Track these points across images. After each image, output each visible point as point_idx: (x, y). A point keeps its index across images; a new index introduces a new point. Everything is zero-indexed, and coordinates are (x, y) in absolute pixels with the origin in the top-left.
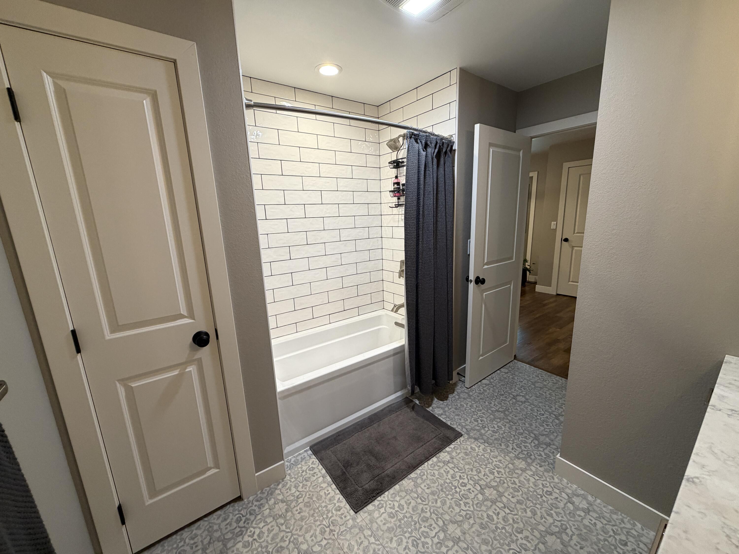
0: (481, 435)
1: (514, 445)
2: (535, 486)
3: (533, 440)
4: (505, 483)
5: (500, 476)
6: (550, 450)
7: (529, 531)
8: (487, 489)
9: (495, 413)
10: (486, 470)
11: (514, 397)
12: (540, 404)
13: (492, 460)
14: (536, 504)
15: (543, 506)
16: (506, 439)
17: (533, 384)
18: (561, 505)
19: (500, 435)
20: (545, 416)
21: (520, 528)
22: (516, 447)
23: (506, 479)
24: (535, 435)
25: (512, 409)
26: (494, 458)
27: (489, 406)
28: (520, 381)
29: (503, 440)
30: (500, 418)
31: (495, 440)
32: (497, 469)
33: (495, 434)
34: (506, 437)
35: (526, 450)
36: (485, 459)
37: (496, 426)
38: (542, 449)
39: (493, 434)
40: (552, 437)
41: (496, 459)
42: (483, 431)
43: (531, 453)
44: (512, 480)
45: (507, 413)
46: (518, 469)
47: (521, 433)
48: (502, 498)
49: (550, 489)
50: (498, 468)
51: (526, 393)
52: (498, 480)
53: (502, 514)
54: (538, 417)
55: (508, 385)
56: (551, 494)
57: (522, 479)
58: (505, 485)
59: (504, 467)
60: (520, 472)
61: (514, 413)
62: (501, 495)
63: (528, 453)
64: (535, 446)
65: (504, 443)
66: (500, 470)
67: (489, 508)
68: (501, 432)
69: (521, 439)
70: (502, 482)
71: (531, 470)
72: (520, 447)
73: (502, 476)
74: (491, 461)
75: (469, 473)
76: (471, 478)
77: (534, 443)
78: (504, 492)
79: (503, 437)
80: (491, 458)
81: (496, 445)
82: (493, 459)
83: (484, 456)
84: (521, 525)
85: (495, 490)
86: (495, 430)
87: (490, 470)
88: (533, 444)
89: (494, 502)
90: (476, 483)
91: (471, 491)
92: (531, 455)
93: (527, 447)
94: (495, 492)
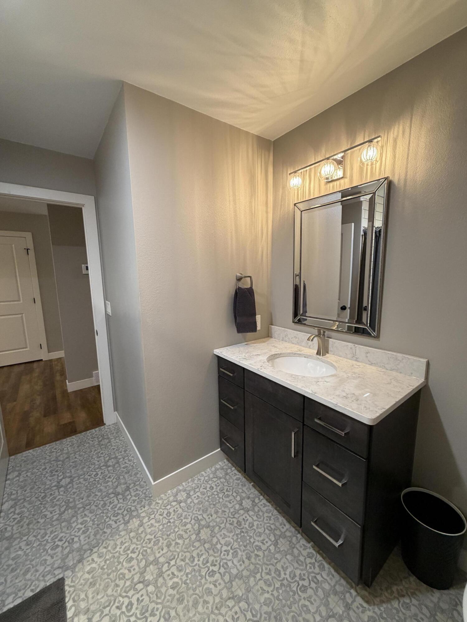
0: (79, 550)
1: (112, 518)
2: (159, 522)
3: (117, 498)
4: (146, 550)
5: (137, 551)
6: (133, 490)
7: (194, 550)
8: (145, 574)
9: (63, 518)
10: (125, 566)
11: (58, 487)
12: (85, 470)
13: (116, 552)
14: (174, 531)
15: (178, 525)
16: (102, 523)
17: (57, 460)
18: (180, 511)
19: (94, 527)
20: (99, 473)
21: (190, 558)
22: (116, 518)
23: (143, 547)
24: (113, 493)
25: (70, 497)
26: (116, 548)
27: (47, 520)
28: (43, 470)
29: (101, 526)
30: (73, 516)
31: (95, 536)
32: (129, 552)
33: (88, 533)
34: (99, 523)
35: (123, 510)
36: (112, 560)
37: (80, 526)
38: (129, 497)
39: (86, 535)
40: (122, 481)
41: (118, 547)
42: (76, 546)
43: (129, 508)
44: (146, 540)
45: (71, 505)
46: (138, 529)
47: (103, 504)
48: (160, 561)
49: (166, 512)
50: (129, 549)
51: (63, 473)
52: (141, 556)
53: (174, 569)
54: (97, 480)
55: (37, 484)
56: (170, 513)
57: (149, 531)
58: (149, 551)
59: (130, 542)
60: (141, 529)
61: (78, 498)
62: (156, 562)
63: (127, 510)
64: (123, 500)
65: (104, 528)
66: (131, 549)
67: (165, 583)
68: (91, 524)
69: (109, 508)
70: (144, 553)
71: (144, 517)
72: (118, 514)
73: (139, 549)
74: (117, 554)
75: (119, 591)
76: (125, 592)
77: (120, 499)
78: (155, 556)
79: (97, 525)
80: (114, 552)
81: (102, 538)
82: (116, 550)
83: (108, 560)
84: (188, 555)
85: (150, 565)
86: (83, 529)
87: (127, 560)
88: (121, 501)
89: (161, 574)
90: (133, 587)
91: (141, 599)
92: (130, 508)
93: (121, 508)
94: (151, 566)
